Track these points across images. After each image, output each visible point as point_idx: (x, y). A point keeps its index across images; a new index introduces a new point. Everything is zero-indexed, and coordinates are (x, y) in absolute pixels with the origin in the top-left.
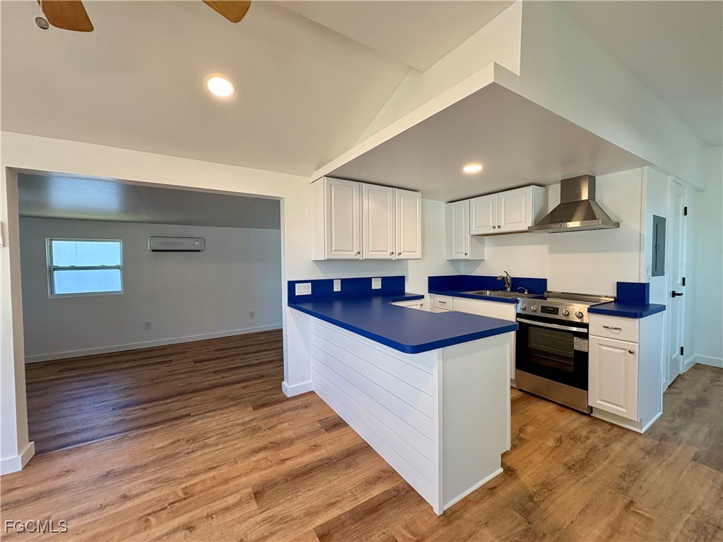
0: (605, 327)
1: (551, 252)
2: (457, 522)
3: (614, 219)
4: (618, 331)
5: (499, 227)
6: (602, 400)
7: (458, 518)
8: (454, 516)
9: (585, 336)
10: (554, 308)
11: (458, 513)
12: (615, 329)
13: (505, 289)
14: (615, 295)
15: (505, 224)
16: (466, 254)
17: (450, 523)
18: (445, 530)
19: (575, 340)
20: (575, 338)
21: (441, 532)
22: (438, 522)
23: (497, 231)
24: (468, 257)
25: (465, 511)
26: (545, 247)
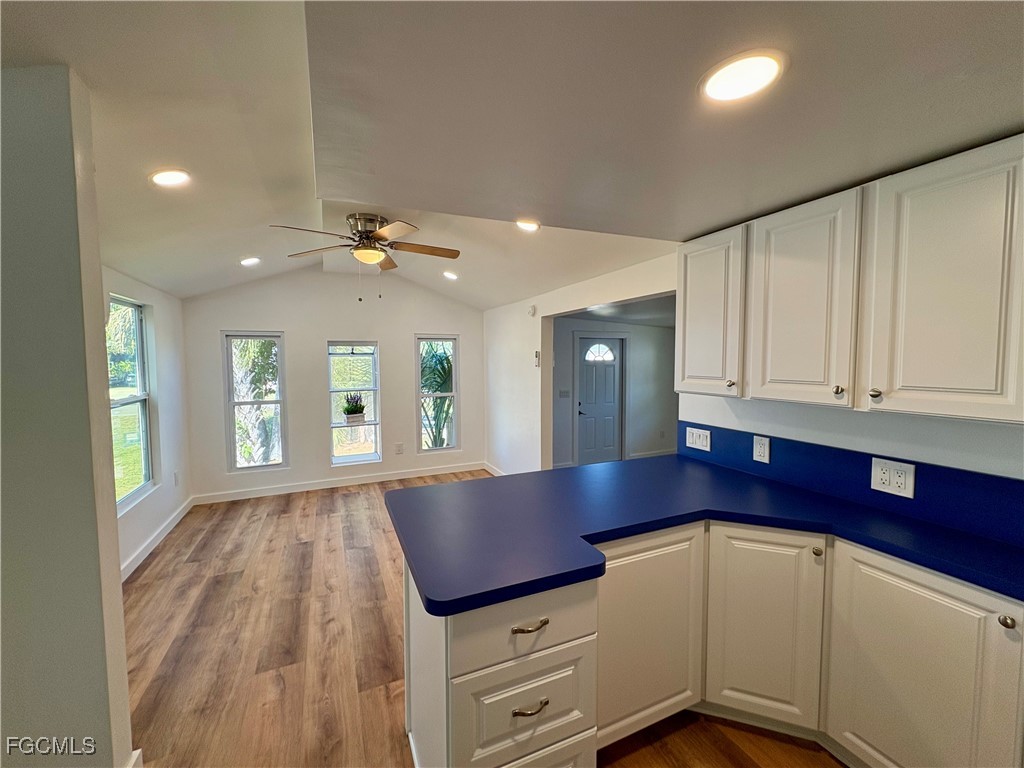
2: (388, 745)
7: (393, 749)
8: (397, 746)
11: (398, 752)
17: (392, 736)
18: (387, 729)
21: (387, 723)
22: (399, 724)
25: (397, 762)
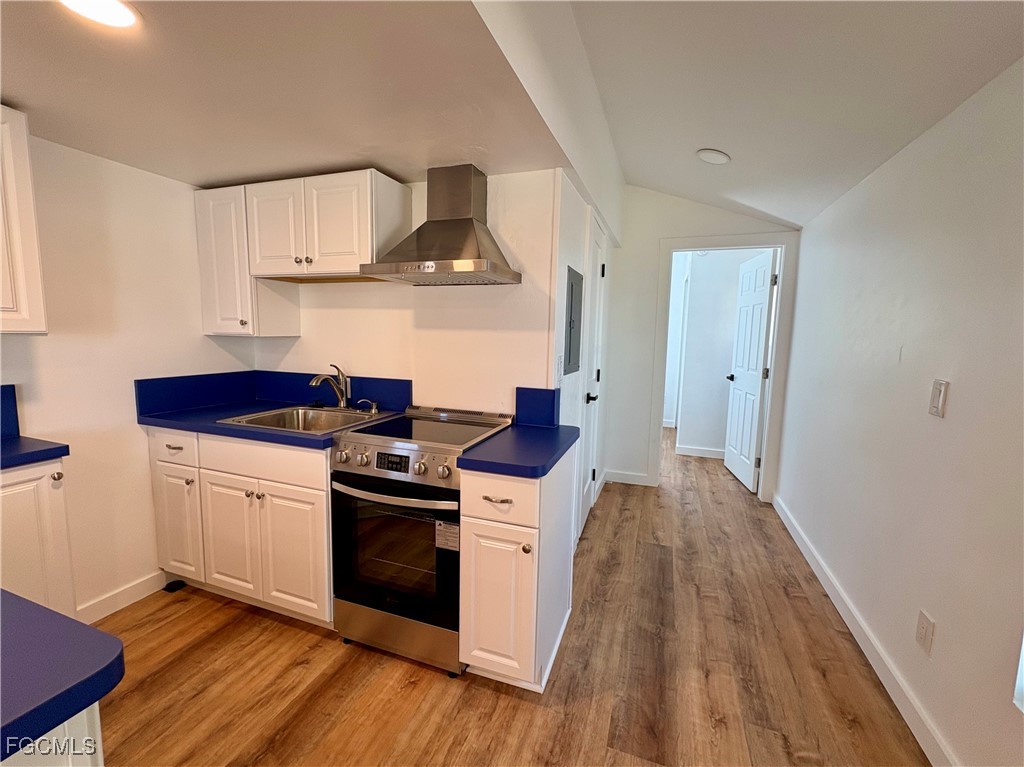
0: (486, 498)
1: (420, 324)
3: (514, 267)
4: (506, 506)
5: (309, 261)
6: (482, 649)
9: (453, 517)
10: (401, 457)
12: (503, 502)
13: (335, 404)
14: (514, 413)
15: (322, 255)
16: (243, 323)
19: (437, 527)
20: (438, 522)
23: (304, 270)
24: (249, 330)
26: (408, 315)
